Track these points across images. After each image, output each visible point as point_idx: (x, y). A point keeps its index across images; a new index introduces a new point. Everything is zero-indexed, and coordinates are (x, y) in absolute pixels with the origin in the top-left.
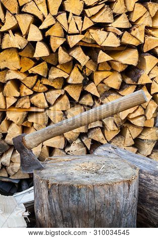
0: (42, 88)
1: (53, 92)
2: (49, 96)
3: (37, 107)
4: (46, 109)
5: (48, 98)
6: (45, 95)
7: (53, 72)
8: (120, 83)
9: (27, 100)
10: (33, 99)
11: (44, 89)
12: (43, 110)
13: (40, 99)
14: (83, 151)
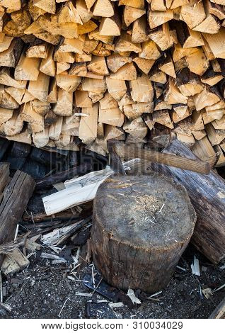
0: (104, 53)
1: (118, 59)
2: (112, 63)
3: (95, 73)
4: (105, 76)
5: (110, 66)
6: (106, 62)
7: (122, 44)
8: (205, 70)
9: (84, 68)
10: (92, 66)
11: (106, 54)
12: (102, 78)
13: (100, 67)
14: (143, 132)
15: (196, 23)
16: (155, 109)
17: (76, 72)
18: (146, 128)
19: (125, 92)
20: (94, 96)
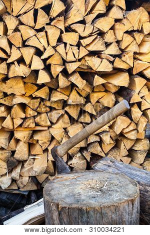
0: (45, 109)
1: (55, 112)
2: (52, 116)
3: (41, 126)
4: (49, 127)
5: (51, 118)
6: (47, 115)
7: (54, 95)
8: (114, 103)
9: (32, 120)
10: (38, 119)
11: (47, 110)
12: (47, 128)
13: (43, 120)
14: (84, 164)
15: (97, 65)
16: (88, 143)
17: (27, 124)
18: (85, 161)
19: (63, 134)
20: (43, 143)
